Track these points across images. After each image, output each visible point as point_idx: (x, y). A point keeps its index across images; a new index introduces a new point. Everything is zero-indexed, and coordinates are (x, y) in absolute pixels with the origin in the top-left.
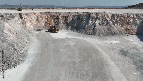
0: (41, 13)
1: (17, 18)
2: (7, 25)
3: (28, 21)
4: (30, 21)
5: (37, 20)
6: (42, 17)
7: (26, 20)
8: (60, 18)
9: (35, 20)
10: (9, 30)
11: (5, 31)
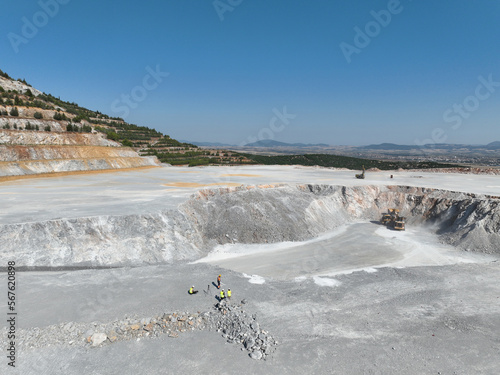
0: (389, 187)
1: (337, 195)
2: (315, 203)
3: (354, 201)
4: (359, 201)
5: (376, 200)
6: (386, 196)
7: (350, 199)
8: (424, 202)
9: (371, 199)
10: (313, 209)
11: (307, 210)
